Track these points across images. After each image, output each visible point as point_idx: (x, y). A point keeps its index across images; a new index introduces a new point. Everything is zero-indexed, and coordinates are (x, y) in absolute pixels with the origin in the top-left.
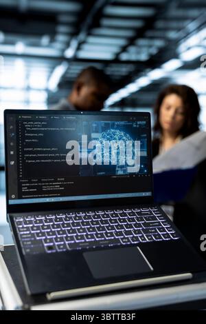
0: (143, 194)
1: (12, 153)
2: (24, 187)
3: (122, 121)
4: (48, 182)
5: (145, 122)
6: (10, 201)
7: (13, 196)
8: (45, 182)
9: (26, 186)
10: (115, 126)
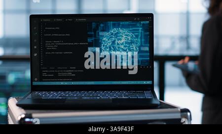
0: (145, 83)
1: (35, 47)
2: (44, 72)
3: (127, 21)
4: (62, 70)
5: (148, 22)
6: (33, 82)
7: (36, 79)
8: (60, 70)
9: (45, 72)
10: (121, 26)
